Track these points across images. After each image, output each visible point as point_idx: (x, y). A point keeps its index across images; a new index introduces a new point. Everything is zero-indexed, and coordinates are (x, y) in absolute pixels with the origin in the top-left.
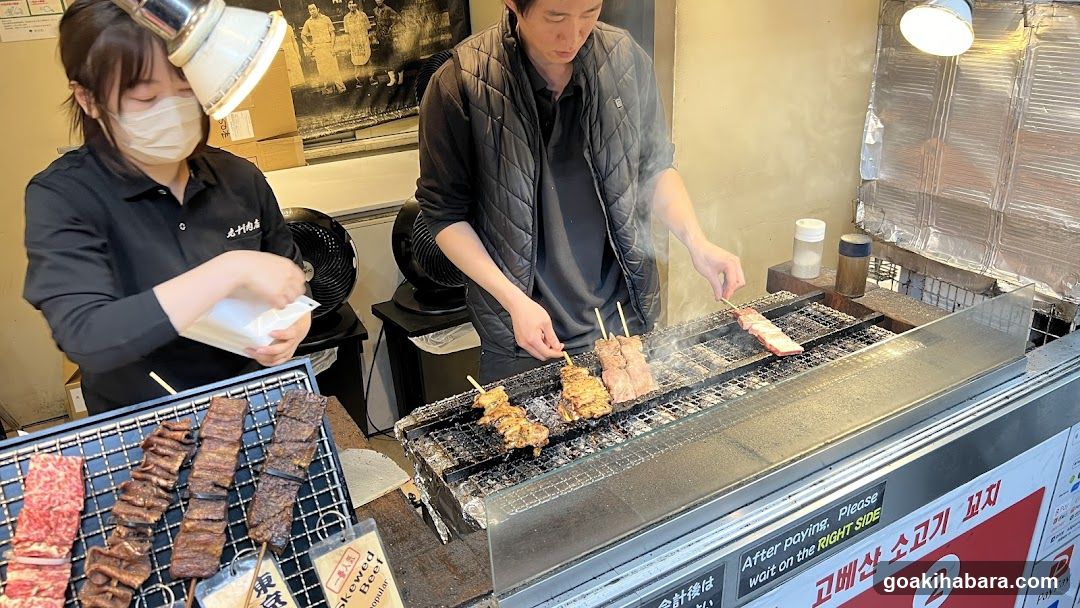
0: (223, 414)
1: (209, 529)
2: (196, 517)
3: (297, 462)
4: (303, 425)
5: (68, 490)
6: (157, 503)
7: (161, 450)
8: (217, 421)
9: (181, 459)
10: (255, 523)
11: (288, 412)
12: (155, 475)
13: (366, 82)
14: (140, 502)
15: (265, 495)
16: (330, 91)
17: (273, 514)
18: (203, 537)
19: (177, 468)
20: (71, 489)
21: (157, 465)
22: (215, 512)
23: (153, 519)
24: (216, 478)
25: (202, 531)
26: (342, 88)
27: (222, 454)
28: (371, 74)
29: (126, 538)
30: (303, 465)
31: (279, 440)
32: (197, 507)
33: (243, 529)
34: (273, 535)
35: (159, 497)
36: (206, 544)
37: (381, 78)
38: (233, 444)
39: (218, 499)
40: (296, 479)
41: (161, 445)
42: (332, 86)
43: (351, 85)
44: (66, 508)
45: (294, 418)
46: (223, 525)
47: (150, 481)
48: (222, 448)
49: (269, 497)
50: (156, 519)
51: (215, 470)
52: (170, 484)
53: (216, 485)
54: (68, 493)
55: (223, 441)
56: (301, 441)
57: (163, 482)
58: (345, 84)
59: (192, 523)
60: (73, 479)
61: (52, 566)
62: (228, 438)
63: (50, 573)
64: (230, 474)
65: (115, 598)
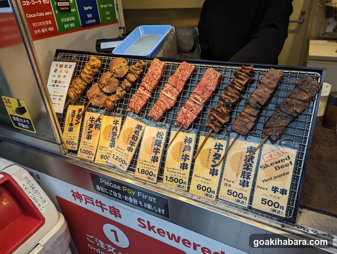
0: (272, 75)
1: (250, 118)
2: (246, 112)
3: (295, 109)
4: (305, 94)
5: (213, 83)
6: (235, 96)
7: (240, 76)
8: (268, 78)
9: (246, 80)
10: (267, 126)
11: (300, 86)
12: (236, 85)
14: (230, 94)
15: (276, 117)
17: (276, 126)
18: (246, 120)
19: (244, 84)
20: (214, 83)
21: (238, 82)
22: (254, 112)
23: (233, 101)
24: (259, 100)
25: (246, 117)
27: (266, 92)
29: (223, 105)
30: (298, 111)
31: (291, 97)
32: (248, 108)
34: (272, 135)
35: (236, 94)
36: (247, 123)
38: (271, 89)
39: (257, 108)
40: (292, 116)
41: (241, 75)
44: (210, 88)
45: (302, 89)
46: (255, 119)
47: (234, 87)
48: (266, 89)
49: (277, 119)
50: (234, 101)
51: (260, 97)
52: (241, 89)
53: (258, 103)
54: (212, 83)
55: (268, 87)
56: (301, 100)
57: (238, 88)
59: (244, 113)
60: (216, 80)
61: (198, 105)
62: (270, 86)
63: (197, 106)
64: (265, 101)
65: (216, 126)
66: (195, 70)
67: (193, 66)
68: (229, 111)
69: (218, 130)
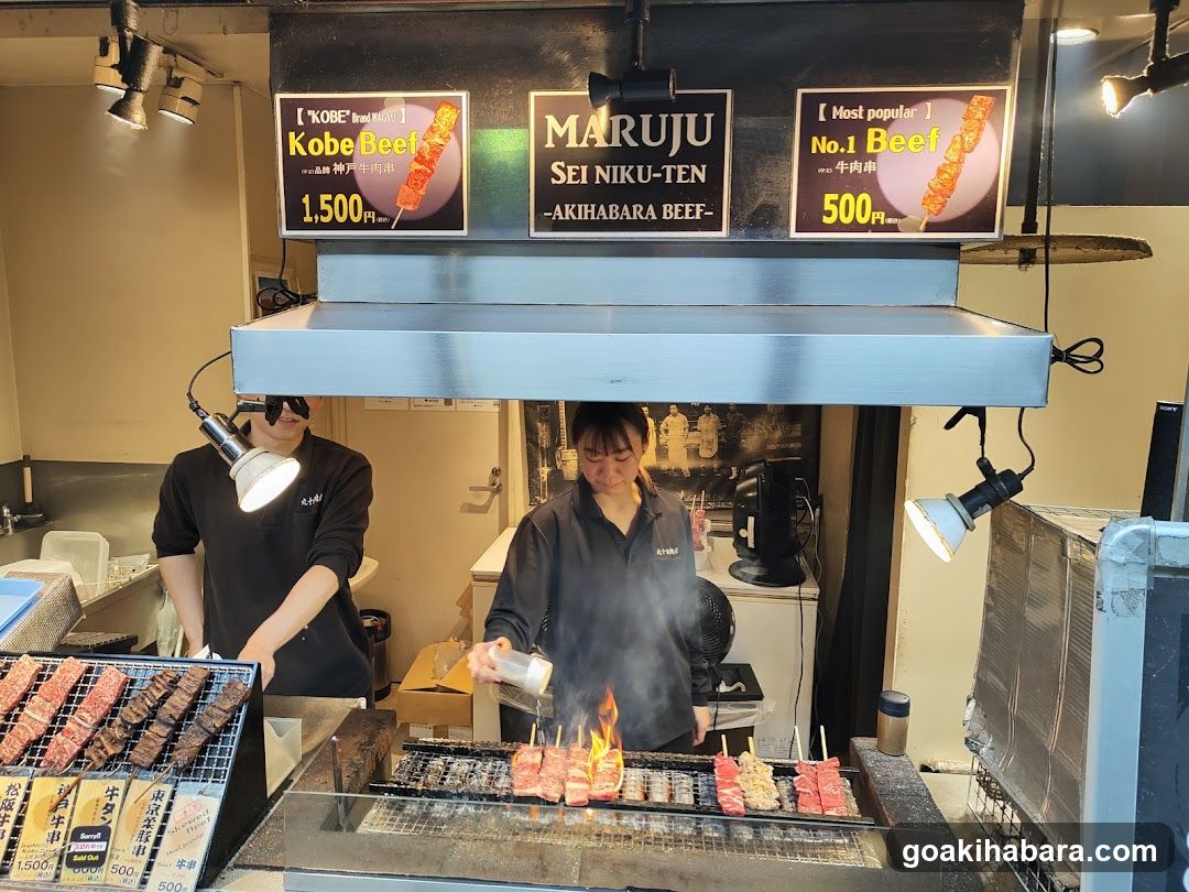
1: (157, 741)
2: (153, 731)
6: (142, 714)
7: (157, 684)
8: (188, 679)
9: (163, 694)
12: (148, 697)
13: (710, 472)
14: (135, 709)
16: (676, 475)
17: (187, 747)
18: (152, 744)
19: (159, 698)
20: (113, 691)
21: (152, 693)
22: (164, 732)
23: (135, 721)
24: (174, 712)
25: (153, 740)
26: (687, 474)
27: (182, 700)
28: (715, 466)
30: (216, 726)
32: (157, 725)
33: (172, 749)
34: (180, 759)
35: (144, 710)
36: (151, 748)
37: (725, 471)
38: (190, 697)
39: (168, 725)
40: (209, 733)
41: (159, 682)
42: (679, 471)
43: (694, 472)
44: (106, 699)
46: (165, 740)
47: (145, 700)
48: (184, 697)
49: (191, 736)
50: (137, 723)
51: (174, 707)
52: (152, 706)
53: (171, 716)
54: (111, 692)
55: (186, 693)
57: (149, 703)
58: (690, 470)
59: (150, 734)
60: (117, 687)
61: (85, 728)
62: (189, 692)
63: (82, 731)
64: (180, 712)
65: (100, 758)
66: (89, 670)
67: (85, 663)
68: (126, 735)
69: (101, 764)
